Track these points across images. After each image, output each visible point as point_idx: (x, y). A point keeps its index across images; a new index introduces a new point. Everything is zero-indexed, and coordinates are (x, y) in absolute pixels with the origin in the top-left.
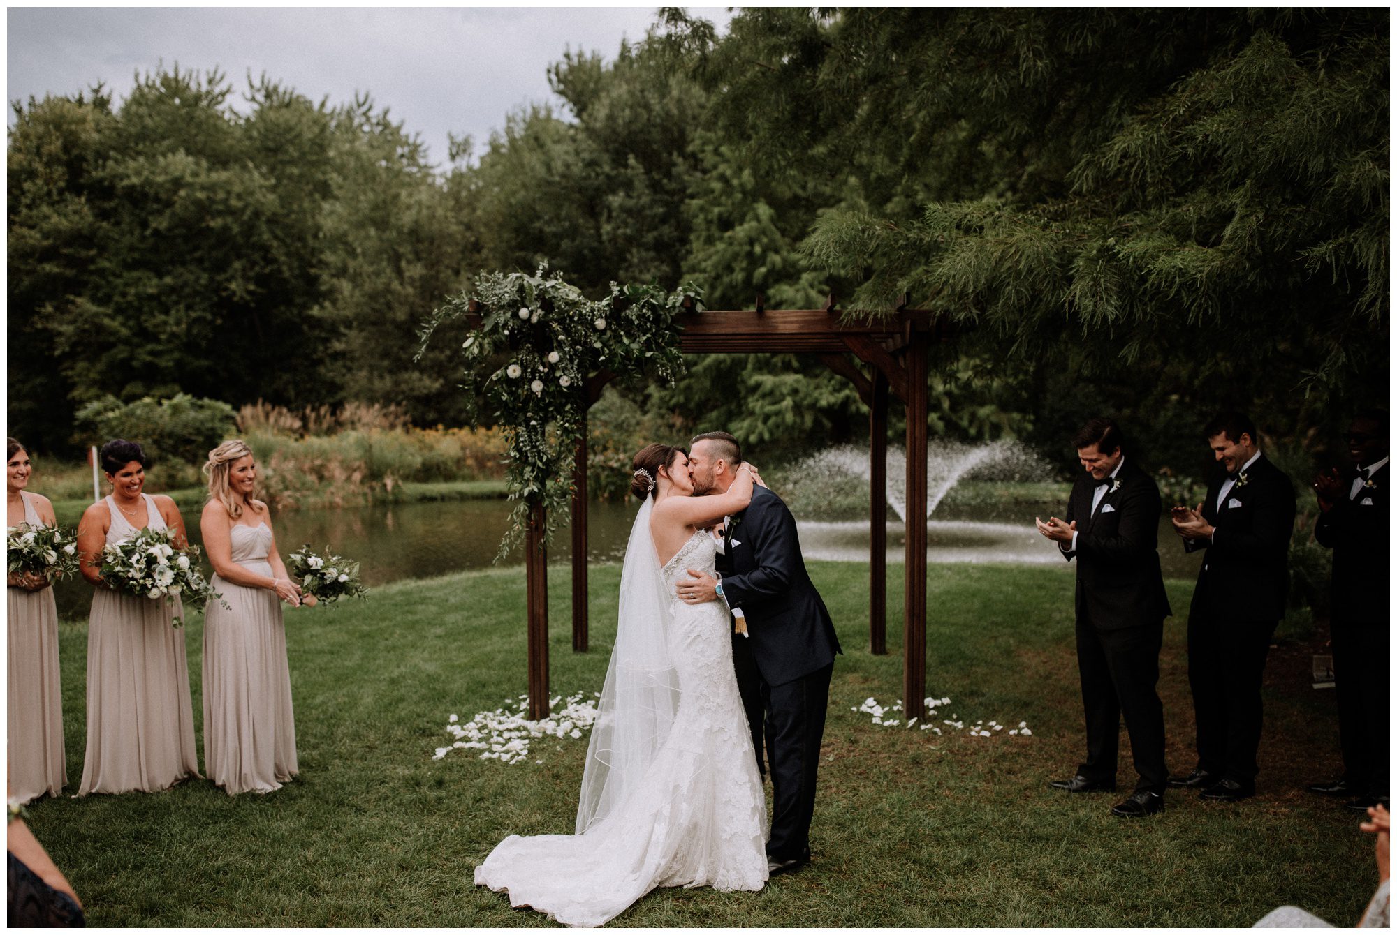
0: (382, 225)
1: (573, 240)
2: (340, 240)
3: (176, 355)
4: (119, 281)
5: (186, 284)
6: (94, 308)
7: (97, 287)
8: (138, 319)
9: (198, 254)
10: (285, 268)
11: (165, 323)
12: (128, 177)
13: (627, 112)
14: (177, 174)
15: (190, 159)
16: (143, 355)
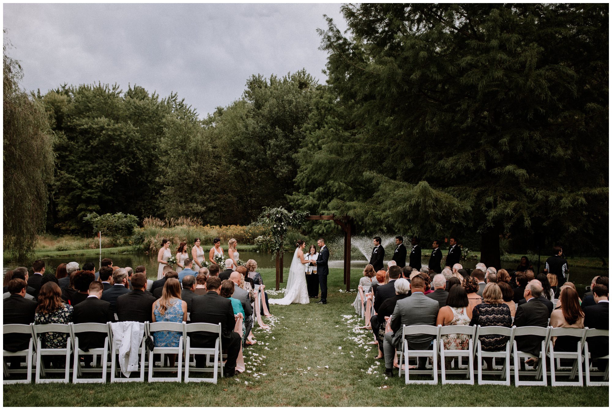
0: (183, 148)
1: (256, 155)
2: (166, 152)
3: (99, 194)
4: (78, 165)
5: (103, 167)
6: (67, 175)
7: (69, 167)
8: (84, 179)
9: (108, 155)
10: (142, 161)
11: (95, 181)
12: (83, 125)
13: (276, 109)
14: (102, 125)
15: (107, 119)
16: (86, 194)
